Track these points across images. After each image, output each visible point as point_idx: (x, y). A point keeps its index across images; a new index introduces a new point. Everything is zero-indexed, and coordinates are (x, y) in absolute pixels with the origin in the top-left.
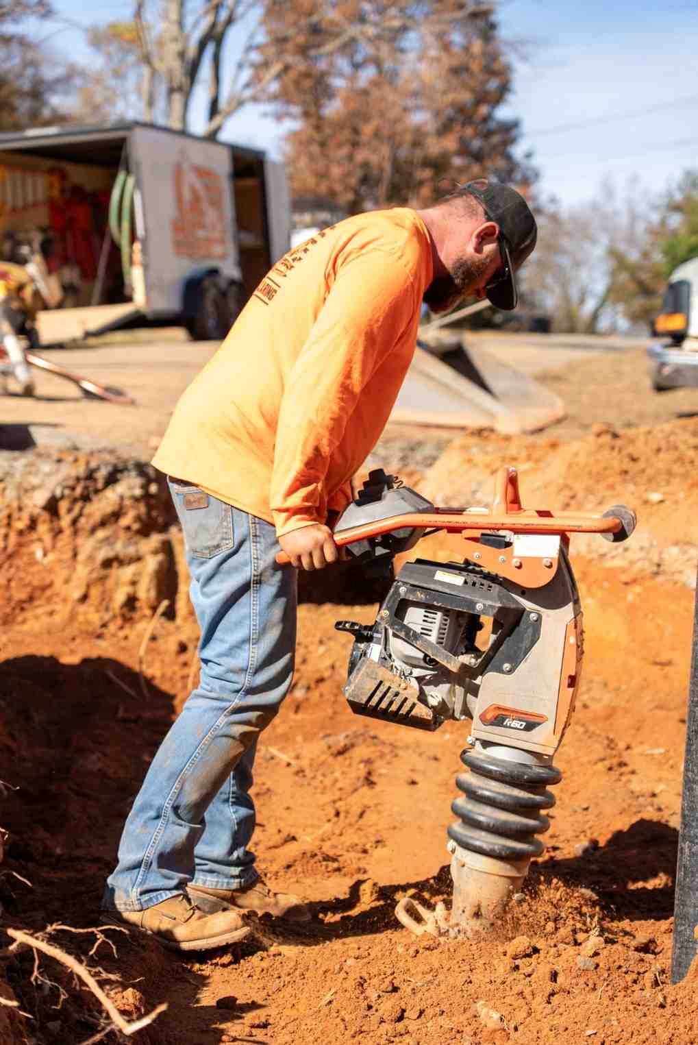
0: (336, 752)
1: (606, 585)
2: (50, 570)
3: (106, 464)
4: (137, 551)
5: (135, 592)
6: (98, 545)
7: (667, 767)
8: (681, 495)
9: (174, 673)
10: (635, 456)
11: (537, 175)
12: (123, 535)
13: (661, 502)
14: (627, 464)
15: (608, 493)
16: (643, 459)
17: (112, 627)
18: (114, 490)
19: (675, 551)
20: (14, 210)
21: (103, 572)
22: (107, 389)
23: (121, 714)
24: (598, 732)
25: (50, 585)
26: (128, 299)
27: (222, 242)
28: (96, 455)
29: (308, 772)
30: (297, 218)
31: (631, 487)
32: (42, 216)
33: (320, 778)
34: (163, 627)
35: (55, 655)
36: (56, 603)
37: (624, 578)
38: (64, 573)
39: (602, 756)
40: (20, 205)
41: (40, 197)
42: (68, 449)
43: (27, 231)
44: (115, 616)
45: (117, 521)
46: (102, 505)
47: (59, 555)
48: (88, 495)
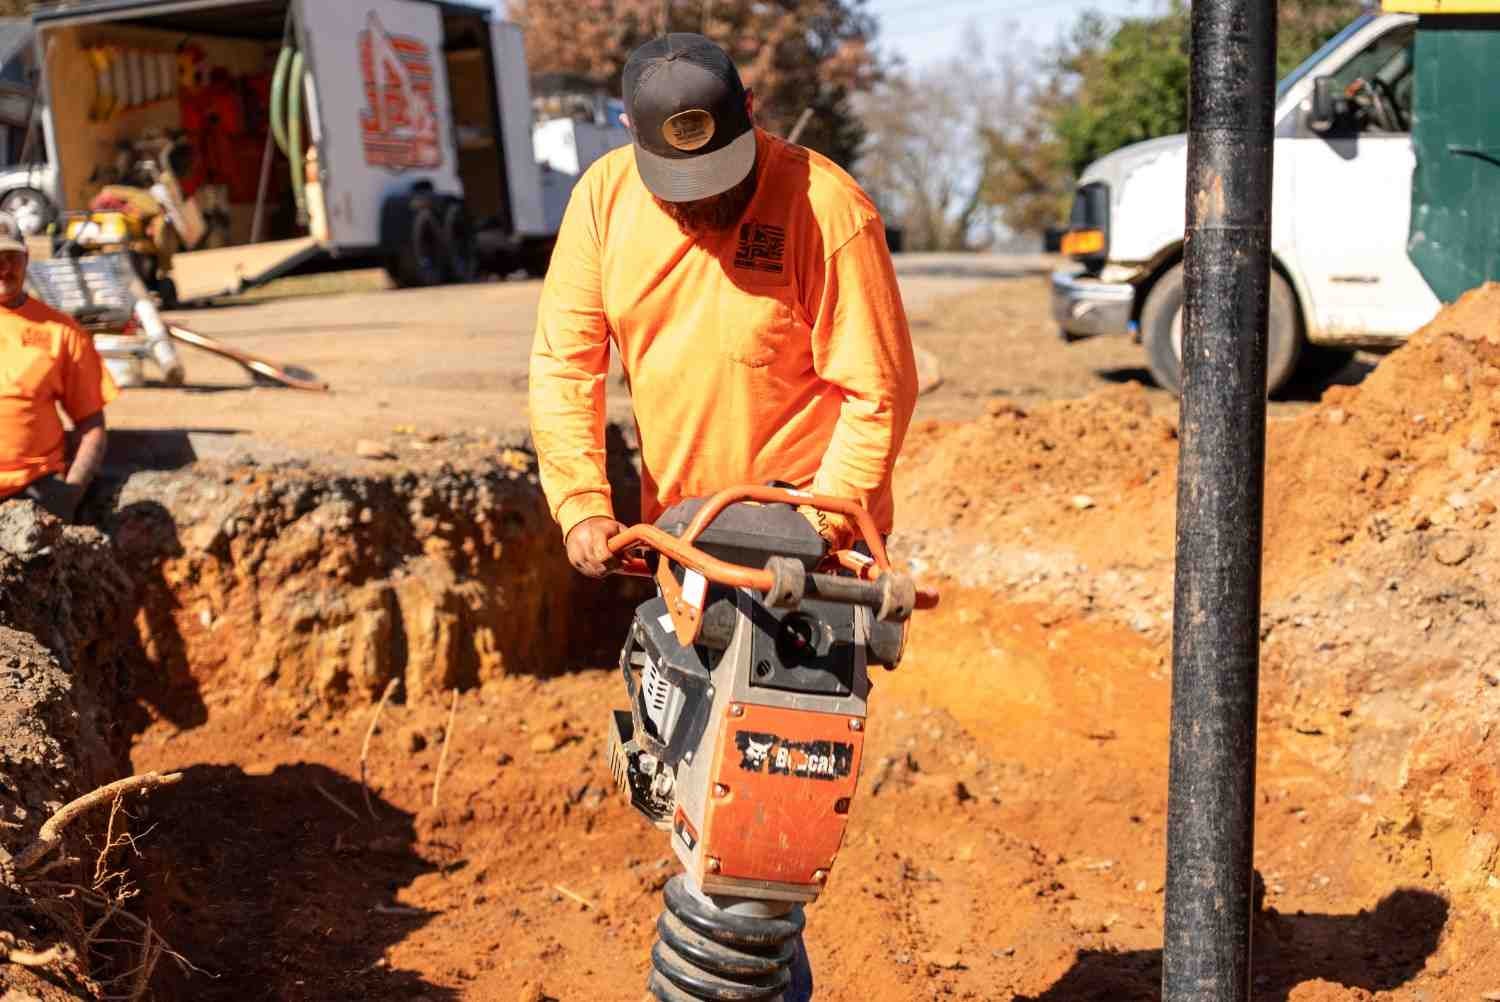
0: (651, 887)
1: (1017, 628)
2: (222, 640)
3: (298, 484)
4: (347, 606)
5: (346, 667)
6: (291, 600)
7: (1118, 886)
8: (1117, 498)
9: (410, 782)
10: (1049, 443)
11: (874, 27)
12: (324, 582)
13: (1090, 507)
14: (1039, 455)
15: (1016, 498)
16: (1060, 445)
17: (316, 717)
18: (309, 520)
19: (1112, 577)
20: (129, 107)
21: (298, 639)
22: (288, 370)
23: (338, 845)
24: (1018, 840)
25: (223, 661)
26: (303, 231)
27: (434, 143)
28: (281, 471)
29: (613, 919)
30: (539, 102)
31: (1046, 487)
32: (170, 114)
33: (632, 926)
34: (390, 716)
35: (236, 761)
36: (233, 687)
37: (1043, 618)
38: (244, 642)
39: (1028, 874)
40: (137, 99)
41: (166, 87)
42: (240, 464)
43: (150, 138)
44: (318, 701)
45: (316, 564)
46: (293, 543)
47: (234, 617)
48: (273, 529)
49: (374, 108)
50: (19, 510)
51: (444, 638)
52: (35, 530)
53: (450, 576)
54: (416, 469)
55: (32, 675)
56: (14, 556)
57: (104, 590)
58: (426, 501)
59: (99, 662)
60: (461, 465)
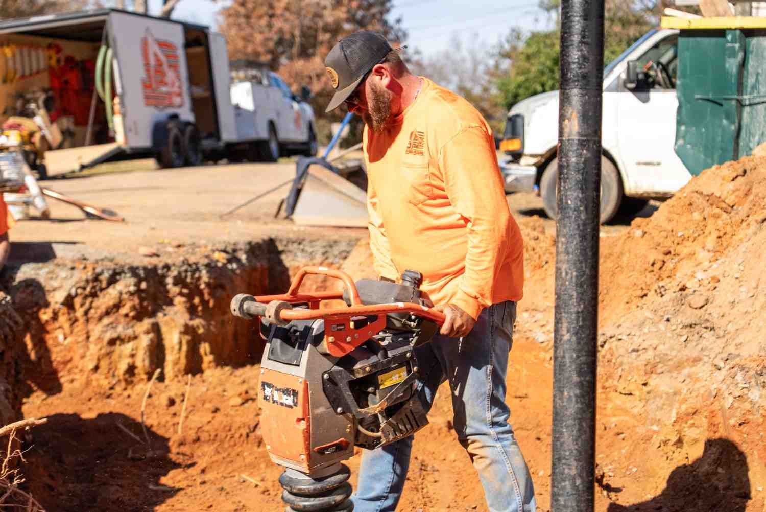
2: (70, 350)
3: (108, 270)
4: (134, 332)
5: (134, 363)
6: (105, 329)
9: (167, 422)
11: (405, 35)
12: (122, 320)
17: (118, 389)
18: (114, 288)
19: (525, 315)
20: (23, 76)
21: (109, 349)
22: (104, 211)
23: (130, 455)
25: (70, 360)
26: (112, 140)
27: (180, 95)
28: (100, 262)
29: (271, 492)
30: (234, 74)
32: (44, 80)
34: (156, 388)
35: (78, 412)
36: (75, 374)
38: (81, 351)
40: (27, 72)
41: (42, 65)
42: (79, 259)
43: (34, 92)
44: (120, 380)
45: (118, 311)
46: (106, 300)
47: (76, 338)
48: (96, 292)
49: (149, 77)
51: (185, 348)
53: (187, 316)
54: (170, 261)
57: (8, 324)
58: (175, 278)
59: (6, 361)
60: (192, 259)
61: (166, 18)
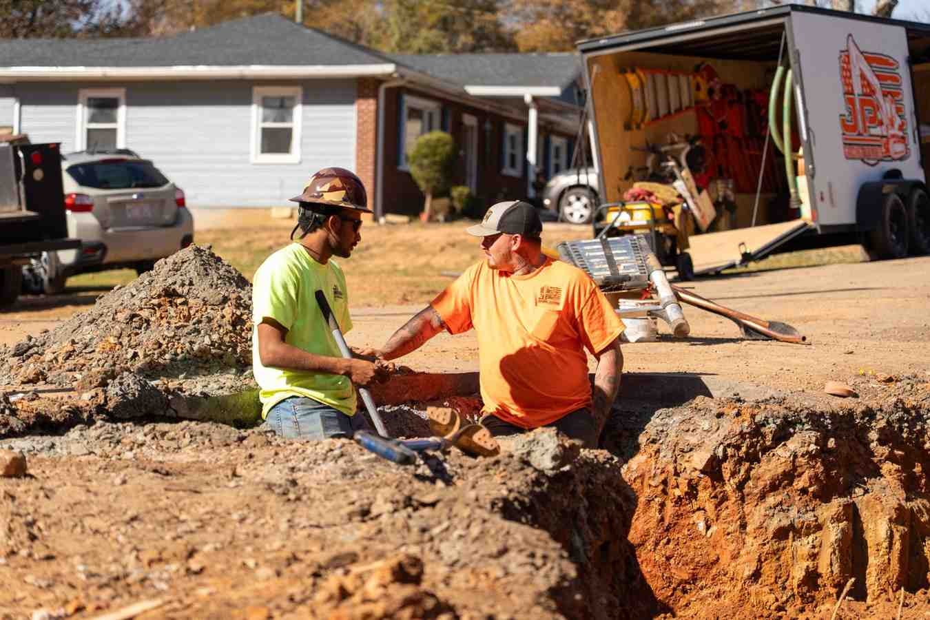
2: (715, 545)
3: (776, 417)
4: (816, 519)
5: (815, 568)
6: (770, 513)
12: (797, 498)
17: (791, 610)
18: (785, 447)
20: (657, 118)
21: (776, 545)
22: (772, 325)
25: (716, 562)
26: (795, 214)
28: (763, 406)
32: (689, 124)
34: (851, 609)
36: (723, 583)
38: (733, 547)
40: (662, 112)
41: (686, 102)
42: (730, 401)
43: (673, 143)
44: (793, 595)
45: (790, 484)
46: (772, 465)
47: (725, 526)
48: (756, 453)
49: (853, 112)
50: (545, 435)
51: (897, 546)
52: (558, 451)
53: (902, 494)
54: (873, 404)
55: (544, 564)
56: (541, 473)
57: (614, 500)
58: (881, 430)
59: (612, 559)
60: (910, 402)
61: (883, 17)
